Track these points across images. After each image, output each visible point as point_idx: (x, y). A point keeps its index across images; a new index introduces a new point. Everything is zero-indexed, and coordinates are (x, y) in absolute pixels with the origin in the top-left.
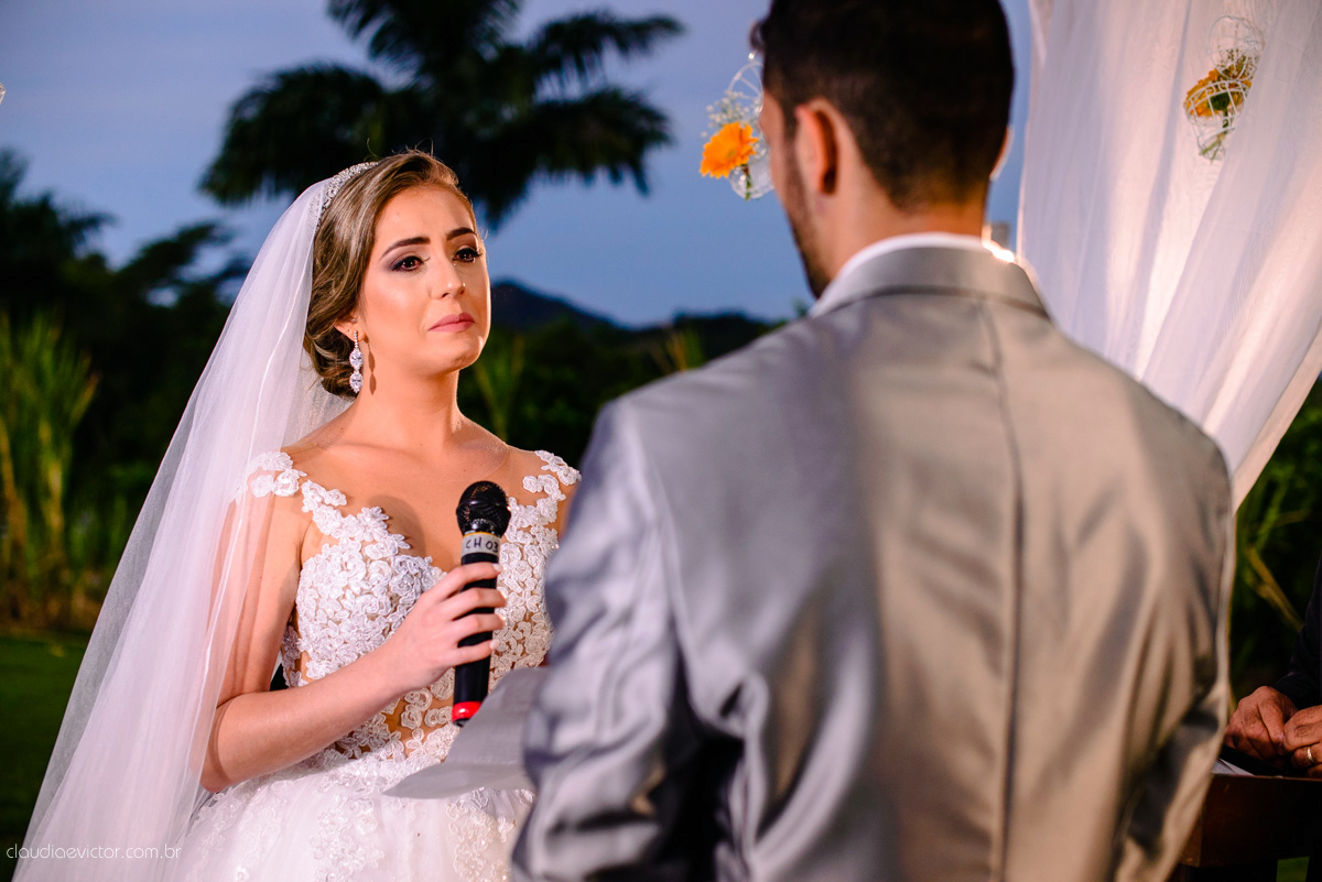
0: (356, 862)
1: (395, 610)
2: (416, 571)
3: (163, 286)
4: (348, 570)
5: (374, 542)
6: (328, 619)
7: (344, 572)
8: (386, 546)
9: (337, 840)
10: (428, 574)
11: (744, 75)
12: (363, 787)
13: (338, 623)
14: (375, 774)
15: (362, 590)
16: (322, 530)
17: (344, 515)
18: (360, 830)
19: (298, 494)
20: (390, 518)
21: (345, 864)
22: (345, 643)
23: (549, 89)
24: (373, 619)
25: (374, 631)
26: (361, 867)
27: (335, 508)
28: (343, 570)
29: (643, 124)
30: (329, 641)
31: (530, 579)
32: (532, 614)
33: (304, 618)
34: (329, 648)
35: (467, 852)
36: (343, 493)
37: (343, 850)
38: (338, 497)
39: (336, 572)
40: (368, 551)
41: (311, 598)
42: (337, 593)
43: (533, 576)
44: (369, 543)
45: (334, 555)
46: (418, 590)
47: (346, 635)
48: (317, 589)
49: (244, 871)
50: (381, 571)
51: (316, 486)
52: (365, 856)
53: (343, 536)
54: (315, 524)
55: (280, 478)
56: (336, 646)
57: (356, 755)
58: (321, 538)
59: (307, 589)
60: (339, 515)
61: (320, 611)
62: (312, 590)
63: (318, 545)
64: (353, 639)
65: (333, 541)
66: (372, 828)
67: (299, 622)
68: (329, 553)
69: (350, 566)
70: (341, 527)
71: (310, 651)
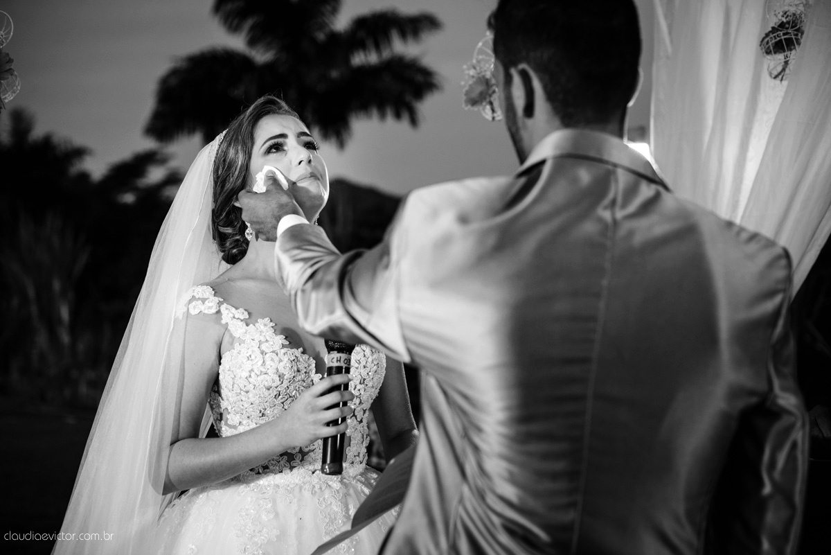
0: (263, 538)
1: (282, 383)
2: (293, 358)
3: (126, 192)
4: (252, 360)
5: (267, 341)
6: (241, 390)
7: (250, 361)
8: (274, 343)
9: (250, 525)
10: (301, 360)
11: (483, 45)
12: (265, 491)
13: (247, 392)
14: (272, 482)
15: (261, 372)
16: (234, 335)
17: (247, 325)
18: (264, 518)
19: (219, 312)
20: (276, 325)
21: (256, 540)
22: (252, 404)
23: (358, 59)
24: (269, 389)
25: (269, 397)
26: (266, 541)
27: (242, 321)
28: (248, 359)
29: (420, 78)
30: (241, 403)
31: (363, 359)
32: (364, 379)
33: (225, 389)
34: (242, 407)
35: (331, 528)
36: (246, 310)
37: (254, 531)
38: (243, 313)
39: (244, 361)
40: (264, 347)
41: (229, 377)
42: (246, 374)
43: (365, 356)
44: (264, 342)
45: (243, 350)
46: (296, 369)
47: (252, 400)
48: (233, 371)
49: (193, 547)
50: (272, 360)
51: (229, 307)
52: (268, 533)
53: (248, 338)
54: (229, 331)
55: (207, 302)
56: (246, 406)
57: (261, 471)
58: (233, 340)
59: (226, 371)
60: (245, 325)
61: (236, 385)
62: (230, 372)
63: (232, 344)
64: (257, 402)
65: (241, 342)
66: (272, 516)
67: (222, 391)
68: (239, 349)
69: (253, 357)
70: (246, 333)
71: (229, 408)
